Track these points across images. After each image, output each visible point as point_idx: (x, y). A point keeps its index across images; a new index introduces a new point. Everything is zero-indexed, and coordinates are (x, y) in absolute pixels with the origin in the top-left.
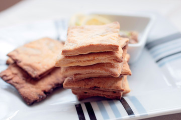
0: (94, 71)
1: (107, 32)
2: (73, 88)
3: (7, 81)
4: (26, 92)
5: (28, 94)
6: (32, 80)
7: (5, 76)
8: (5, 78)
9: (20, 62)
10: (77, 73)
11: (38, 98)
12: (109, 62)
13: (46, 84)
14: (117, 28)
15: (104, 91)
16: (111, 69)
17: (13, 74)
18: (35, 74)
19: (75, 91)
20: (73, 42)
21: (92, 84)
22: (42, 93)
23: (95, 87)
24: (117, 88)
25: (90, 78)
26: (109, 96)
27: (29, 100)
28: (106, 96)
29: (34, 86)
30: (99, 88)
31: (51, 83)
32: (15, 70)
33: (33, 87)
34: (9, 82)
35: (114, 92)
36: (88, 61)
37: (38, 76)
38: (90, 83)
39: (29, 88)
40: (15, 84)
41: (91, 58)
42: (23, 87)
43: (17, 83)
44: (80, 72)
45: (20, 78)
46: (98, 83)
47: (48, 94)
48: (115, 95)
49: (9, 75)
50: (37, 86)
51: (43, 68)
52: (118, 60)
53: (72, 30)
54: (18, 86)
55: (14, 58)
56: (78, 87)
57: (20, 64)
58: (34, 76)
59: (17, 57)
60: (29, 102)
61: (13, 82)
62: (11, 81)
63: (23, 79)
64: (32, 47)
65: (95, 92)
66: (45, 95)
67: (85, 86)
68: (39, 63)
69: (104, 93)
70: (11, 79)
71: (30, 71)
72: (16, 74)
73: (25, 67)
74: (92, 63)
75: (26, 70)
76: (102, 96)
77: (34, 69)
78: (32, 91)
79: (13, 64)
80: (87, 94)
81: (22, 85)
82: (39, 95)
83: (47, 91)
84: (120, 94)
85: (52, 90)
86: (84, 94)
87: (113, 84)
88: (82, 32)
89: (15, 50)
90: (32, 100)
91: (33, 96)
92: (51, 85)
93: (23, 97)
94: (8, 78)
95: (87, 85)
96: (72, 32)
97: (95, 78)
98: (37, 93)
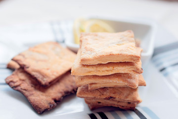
0: (111, 81)
1: (123, 41)
2: (87, 97)
3: (14, 87)
4: (36, 100)
5: (38, 102)
6: (40, 86)
7: (12, 81)
8: (12, 84)
9: (28, 68)
10: (94, 82)
11: (49, 107)
12: (128, 72)
13: (56, 92)
14: (132, 37)
15: (119, 102)
16: (129, 80)
17: (20, 80)
18: (45, 81)
19: (89, 101)
20: (91, 50)
21: (107, 94)
22: (53, 101)
23: (111, 97)
25: (105, 88)
26: (123, 106)
27: (40, 108)
28: (120, 107)
29: (44, 94)
30: (114, 98)
31: (61, 91)
32: (22, 76)
33: (42, 95)
34: (17, 88)
35: (129, 103)
36: (107, 71)
37: (48, 84)
38: (105, 93)
39: (39, 95)
40: (24, 91)
41: (111, 68)
42: (32, 94)
43: (25, 90)
44: (96, 82)
45: (28, 85)
46: (114, 93)
47: (58, 102)
48: (129, 106)
49: (17, 81)
50: (47, 93)
51: (53, 75)
52: (138, 71)
53: (86, 37)
54: (27, 93)
55: (21, 63)
56: (93, 97)
57: (28, 70)
58: (43, 83)
59: (24, 62)
60: (40, 111)
61: (21, 89)
62: (19, 88)
63: (32, 86)
64: (38, 52)
65: (110, 102)
66: (55, 104)
67: (100, 96)
68: (48, 69)
69: (119, 104)
70: (19, 86)
71: (39, 77)
72: (23, 80)
73: (33, 73)
74: (110, 73)
75: (35, 76)
76: (116, 106)
77: (44, 76)
78: (42, 99)
79: (19, 69)
80: (101, 104)
81: (31, 93)
82: (50, 103)
83: (57, 99)
84: (135, 105)
85: (62, 98)
86: (98, 104)
87: (129, 95)
88: (96, 39)
89: (20, 55)
90: (43, 109)
91: (43, 104)
92: (61, 93)
93: (34, 105)
94: (16, 84)
95: (103, 95)
96: (86, 39)
97: (110, 88)
98: (47, 101)
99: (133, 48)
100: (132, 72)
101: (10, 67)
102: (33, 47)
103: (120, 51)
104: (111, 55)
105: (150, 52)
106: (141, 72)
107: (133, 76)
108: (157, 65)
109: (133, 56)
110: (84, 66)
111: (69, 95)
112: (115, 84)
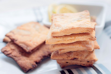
0: (74, 47)
1: (82, 18)
2: (58, 59)
3: (7, 55)
4: (23, 63)
5: (24, 65)
6: (25, 53)
7: (6, 51)
8: (6, 53)
9: (16, 41)
10: (62, 48)
11: (32, 67)
12: (86, 40)
13: (36, 57)
14: (88, 15)
15: (81, 61)
16: (87, 45)
17: (12, 49)
18: (28, 49)
19: (60, 62)
20: (59, 26)
21: (72, 56)
22: (35, 63)
23: (75, 58)
24: (91, 58)
25: (70, 52)
26: (84, 64)
27: (26, 69)
28: (82, 65)
29: (28, 58)
30: (77, 59)
31: (40, 55)
32: (13, 47)
33: (27, 59)
34: (9, 56)
35: (88, 62)
36: (71, 40)
37: (30, 51)
38: (71, 56)
39: (25, 60)
40: (14, 57)
41: (73, 38)
42: (20, 59)
43: (15, 56)
44: (64, 48)
45: (17, 53)
46: (77, 55)
47: (38, 64)
48: (88, 64)
49: (9, 51)
50: (30, 58)
51: (34, 45)
53: (56, 17)
54: (16, 59)
55: (12, 38)
56: (62, 58)
58: (27, 51)
59: (14, 37)
60: (26, 71)
61: (12, 56)
62: (11, 55)
63: (20, 54)
64: (23, 29)
65: (75, 62)
66: (36, 65)
67: (67, 58)
68: (30, 41)
69: (81, 63)
70: (11, 54)
71: (24, 47)
72: (14, 50)
73: (20, 44)
74: (73, 41)
75: (22, 46)
76: (79, 64)
77: (28, 46)
78: (27, 62)
79: (10, 42)
80: (68, 64)
81: (19, 58)
82: (33, 65)
83: (38, 61)
84: (92, 63)
85: (41, 61)
86: (66, 63)
87: (87, 56)
88: (63, 18)
89: (11, 32)
90: (28, 69)
91: (28, 66)
92: (40, 57)
93: (21, 67)
94: (9, 53)
95: (69, 57)
96: (56, 18)
97: (74, 51)
98: (31, 63)
99: (88, 23)
100: (89, 39)
101: (5, 41)
102: (20, 26)
103: (79, 25)
104: (73, 28)
105: (102, 25)
106: (95, 40)
107: (89, 43)
108: (109, 34)
109: (88, 28)
110: (54, 37)
111: (46, 58)
112: (77, 49)
